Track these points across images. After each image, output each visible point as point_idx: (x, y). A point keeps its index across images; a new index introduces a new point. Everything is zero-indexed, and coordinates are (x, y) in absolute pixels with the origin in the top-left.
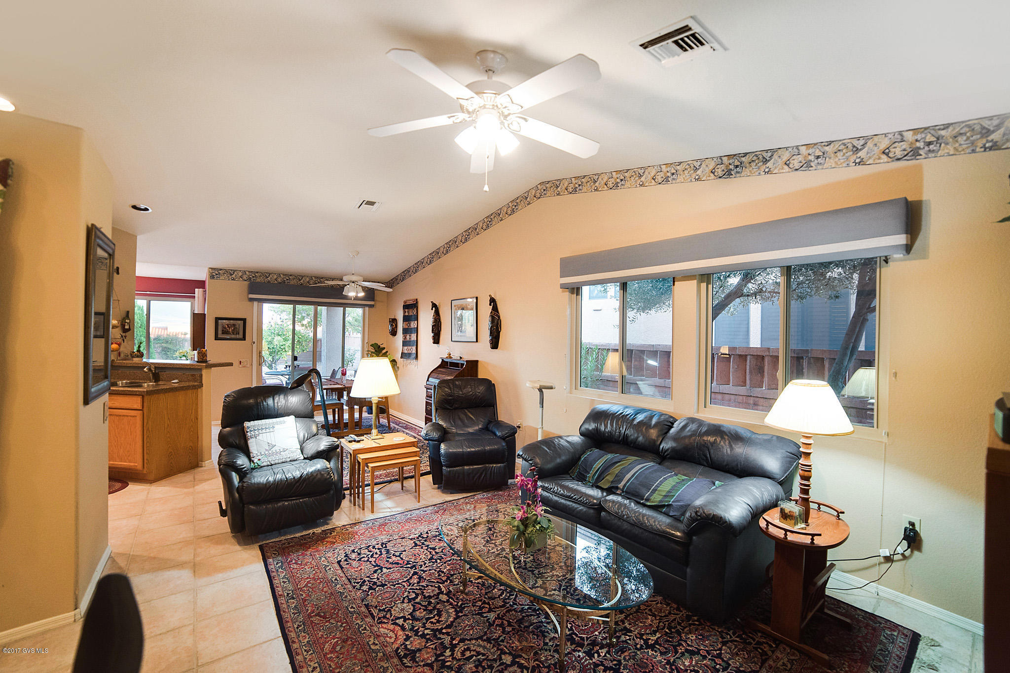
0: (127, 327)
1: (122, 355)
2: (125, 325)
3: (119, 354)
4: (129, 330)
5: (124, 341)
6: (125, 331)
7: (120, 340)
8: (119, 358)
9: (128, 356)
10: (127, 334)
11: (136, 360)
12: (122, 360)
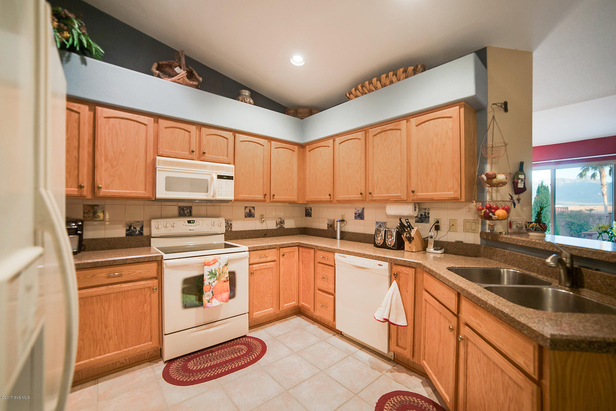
0: (520, 185)
1: (514, 227)
2: (517, 183)
3: (510, 225)
4: (524, 189)
5: (515, 205)
6: (518, 191)
7: (509, 204)
8: (510, 231)
9: (522, 228)
10: (522, 196)
11: (534, 236)
12: (514, 233)
